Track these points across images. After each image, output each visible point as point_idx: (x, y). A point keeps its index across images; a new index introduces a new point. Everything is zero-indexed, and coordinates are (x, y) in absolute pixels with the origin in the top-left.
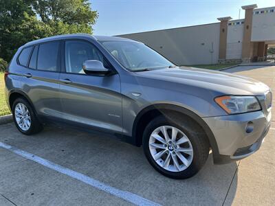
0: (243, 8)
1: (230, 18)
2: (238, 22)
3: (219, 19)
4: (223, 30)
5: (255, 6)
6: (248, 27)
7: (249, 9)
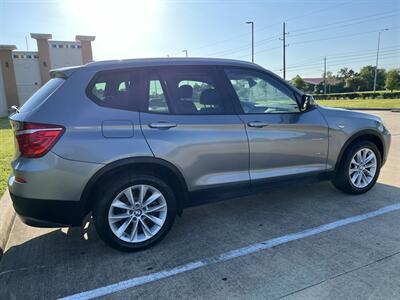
1: (14, 47)
2: (29, 55)
4: (7, 65)
5: (50, 36)
7: (42, 39)
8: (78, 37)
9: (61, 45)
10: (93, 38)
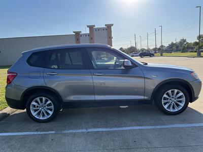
0: (88, 26)
1: (81, 32)
2: (86, 35)
3: (74, 32)
4: (78, 39)
5: (94, 26)
6: (92, 38)
7: (91, 28)
8: (106, 25)
9: (99, 29)
10: (112, 25)
